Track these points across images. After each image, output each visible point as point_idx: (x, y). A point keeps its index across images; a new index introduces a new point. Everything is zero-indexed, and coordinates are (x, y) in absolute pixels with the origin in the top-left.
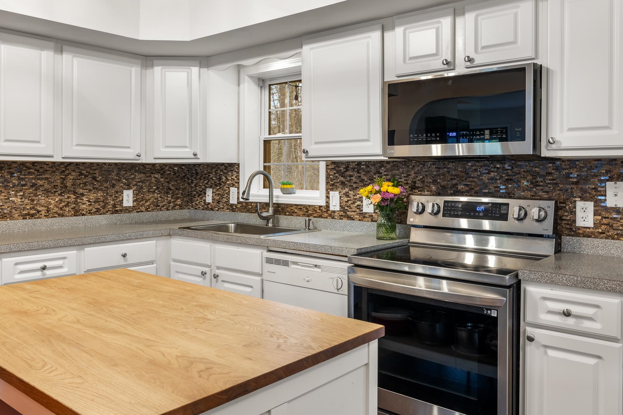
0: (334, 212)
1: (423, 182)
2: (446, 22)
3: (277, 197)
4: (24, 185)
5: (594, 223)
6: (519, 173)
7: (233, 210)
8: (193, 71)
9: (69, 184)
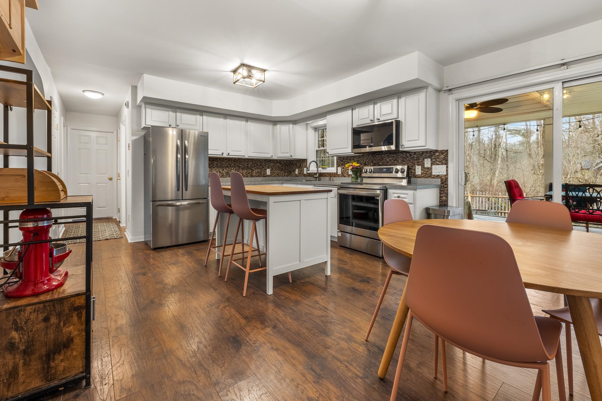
0: (339, 175)
1: (368, 162)
2: (371, 107)
3: (320, 170)
4: (235, 166)
5: (421, 173)
6: (398, 157)
7: (305, 176)
8: (290, 126)
9: (249, 166)
